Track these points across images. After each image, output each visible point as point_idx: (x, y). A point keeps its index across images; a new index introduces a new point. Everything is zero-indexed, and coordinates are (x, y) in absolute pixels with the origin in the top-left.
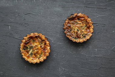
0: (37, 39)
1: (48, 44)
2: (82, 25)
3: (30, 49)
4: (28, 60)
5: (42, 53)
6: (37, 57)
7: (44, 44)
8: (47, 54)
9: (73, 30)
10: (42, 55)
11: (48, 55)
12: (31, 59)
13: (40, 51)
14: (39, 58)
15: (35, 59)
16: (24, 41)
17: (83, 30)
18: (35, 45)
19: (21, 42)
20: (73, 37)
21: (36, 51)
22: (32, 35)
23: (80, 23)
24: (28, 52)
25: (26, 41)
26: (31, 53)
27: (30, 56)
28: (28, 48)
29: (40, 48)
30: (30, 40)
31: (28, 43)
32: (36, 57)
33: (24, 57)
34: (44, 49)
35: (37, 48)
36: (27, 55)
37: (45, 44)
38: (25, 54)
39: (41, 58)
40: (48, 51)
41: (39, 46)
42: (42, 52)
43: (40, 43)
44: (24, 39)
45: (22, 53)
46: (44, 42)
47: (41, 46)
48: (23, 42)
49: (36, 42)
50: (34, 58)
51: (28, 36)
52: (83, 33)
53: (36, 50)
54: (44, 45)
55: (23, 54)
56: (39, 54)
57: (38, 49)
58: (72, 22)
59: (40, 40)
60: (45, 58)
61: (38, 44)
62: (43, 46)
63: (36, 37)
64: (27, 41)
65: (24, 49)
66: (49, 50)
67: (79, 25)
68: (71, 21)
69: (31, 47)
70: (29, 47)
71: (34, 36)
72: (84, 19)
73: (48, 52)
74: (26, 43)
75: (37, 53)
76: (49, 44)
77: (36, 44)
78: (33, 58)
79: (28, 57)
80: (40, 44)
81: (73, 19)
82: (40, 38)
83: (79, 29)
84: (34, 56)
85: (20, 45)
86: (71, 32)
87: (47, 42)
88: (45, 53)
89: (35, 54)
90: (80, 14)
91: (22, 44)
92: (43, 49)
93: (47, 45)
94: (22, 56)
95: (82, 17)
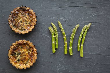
0: (25, 45)
1: (35, 52)
3: (18, 55)
4: (16, 66)
5: (29, 60)
7: (31, 51)
8: (34, 61)
9: (18, 19)
10: (29, 62)
11: (35, 62)
12: (19, 64)
13: (27, 57)
14: (26, 64)
15: (22, 65)
18: (22, 52)
19: (10, 48)
21: (23, 57)
22: (20, 41)
24: (16, 58)
25: (14, 48)
26: (19, 59)
27: (18, 61)
28: (16, 53)
29: (27, 54)
30: (18, 46)
31: (16, 49)
32: (23, 63)
33: (11, 62)
34: (32, 55)
36: (14, 61)
37: (33, 51)
38: (13, 60)
39: (28, 64)
40: (35, 58)
41: (27, 52)
43: (28, 49)
44: (12, 45)
45: (9, 59)
46: (32, 49)
47: (29, 53)
49: (24, 49)
50: (22, 63)
51: (17, 43)
53: (24, 56)
54: (32, 52)
55: (11, 60)
56: (26, 61)
57: (25, 55)
59: (28, 47)
60: (31, 64)
61: (26, 50)
63: (25, 44)
64: (15, 47)
65: (12, 55)
66: (36, 57)
69: (19, 54)
70: (17, 53)
71: (22, 43)
72: (32, 17)
73: (35, 59)
74: (14, 49)
75: (25, 59)
77: (24, 50)
78: (20, 64)
79: (16, 63)
80: (28, 51)
82: (29, 45)
84: (21, 62)
85: (8, 51)
87: (35, 50)
88: (32, 60)
89: (22, 60)
91: (10, 50)
92: (30, 55)
93: (34, 52)
95: (32, 14)
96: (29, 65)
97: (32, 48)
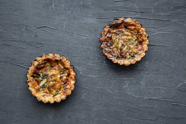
0: (58, 64)
1: (73, 77)
2: (130, 37)
3: (43, 78)
4: (37, 95)
5: (60, 89)
6: (52, 94)
7: (66, 74)
8: (69, 92)
9: (115, 44)
10: (60, 92)
11: (70, 94)
12: (42, 94)
13: (58, 85)
14: (54, 96)
15: (48, 96)
16: (36, 63)
17: (132, 46)
18: (51, 73)
19: (32, 64)
20: (115, 56)
21: (51, 83)
22: (51, 56)
23: (127, 33)
24: (38, 82)
25: (39, 65)
26: (44, 85)
27: (41, 89)
28: (39, 75)
29: (59, 79)
30: (45, 63)
31: (41, 68)
32: (50, 93)
33: (30, 88)
34: (66, 82)
35: (54, 78)
36: (36, 88)
37: (69, 75)
38: (33, 84)
39: (57, 96)
40: (71, 87)
41: (59, 76)
42: (61, 87)
43: (61, 71)
44: (36, 60)
45: (28, 82)
46: (67, 71)
47: (61, 78)
48: (34, 65)
49: (55, 69)
50: (47, 93)
51: (44, 58)
52: (130, 51)
53: (53, 81)
54: (67, 76)
55: (30, 84)
56: (55, 89)
57: (55, 80)
58: (115, 31)
59: (62, 67)
60: (64, 97)
61: (57, 72)
62: (65, 78)
63: (57, 61)
64: (41, 65)
65: (33, 76)
66: (73, 86)
67: (125, 37)
68: (114, 29)
69: (46, 76)
70: (41, 75)
71: (54, 59)
72: (135, 29)
73: (70, 89)
74: (38, 68)
75: (53, 86)
76: (75, 77)
77: (53, 72)
78: (45, 94)
79: (38, 90)
80: (60, 74)
81: (116, 26)
82: (63, 64)
83: (124, 44)
84: (46, 90)
85: (28, 69)
86: (111, 47)
87: (73, 73)
88: (65, 90)
89: (49, 88)
90: (128, 20)
91: (32, 68)
92: (63, 82)
93: (71, 78)
94: (29, 86)
95: (132, 25)
96: (59, 98)
97: (69, 69)
